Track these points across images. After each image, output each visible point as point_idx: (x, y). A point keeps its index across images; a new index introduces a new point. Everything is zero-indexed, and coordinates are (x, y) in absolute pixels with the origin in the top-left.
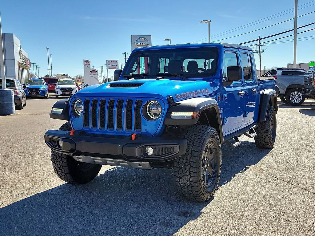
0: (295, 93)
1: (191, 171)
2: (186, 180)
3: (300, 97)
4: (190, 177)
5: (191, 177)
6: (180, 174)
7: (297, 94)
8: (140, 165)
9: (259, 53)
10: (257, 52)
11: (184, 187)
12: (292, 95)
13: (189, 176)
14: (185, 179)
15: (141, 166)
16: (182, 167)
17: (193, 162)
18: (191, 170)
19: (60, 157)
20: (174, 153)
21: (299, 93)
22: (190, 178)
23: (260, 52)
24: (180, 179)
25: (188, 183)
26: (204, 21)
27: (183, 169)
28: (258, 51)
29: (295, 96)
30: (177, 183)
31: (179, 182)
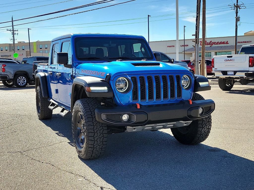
0: (20, 78)
3: (24, 81)
6: (203, 125)
7: (22, 79)
12: (19, 79)
21: (24, 78)
25: (207, 130)
27: (205, 121)
29: (21, 80)
30: (199, 133)
31: (201, 131)
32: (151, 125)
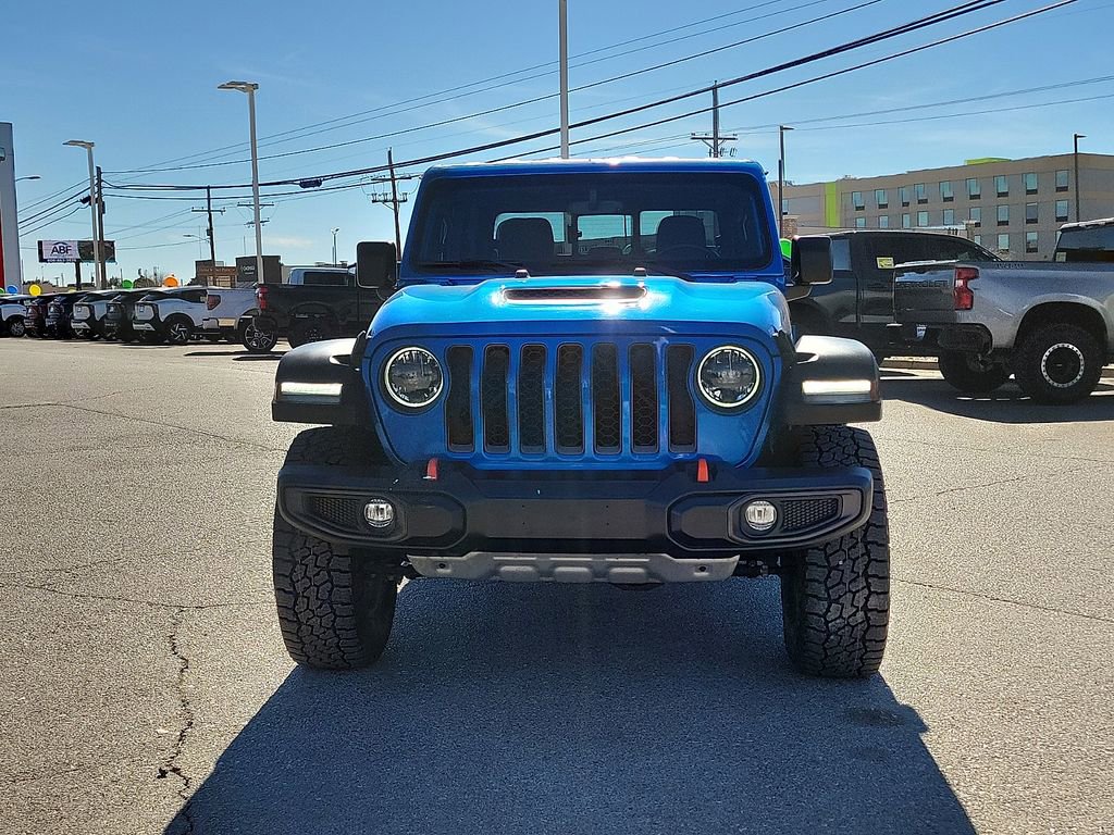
1: (874, 576)
2: (852, 605)
4: (869, 596)
5: (870, 593)
6: (833, 587)
8: (702, 569)
9: (392, 205)
10: (386, 201)
11: (839, 629)
13: (866, 591)
14: (848, 605)
15: (704, 574)
16: (841, 563)
17: (876, 543)
18: (874, 573)
19: (323, 569)
20: (844, 518)
22: (867, 599)
23: (395, 201)
24: (829, 606)
25: (861, 614)
26: (232, 85)
27: (843, 571)
28: (390, 197)
30: (814, 621)
31: (824, 616)
32: (521, 558)
